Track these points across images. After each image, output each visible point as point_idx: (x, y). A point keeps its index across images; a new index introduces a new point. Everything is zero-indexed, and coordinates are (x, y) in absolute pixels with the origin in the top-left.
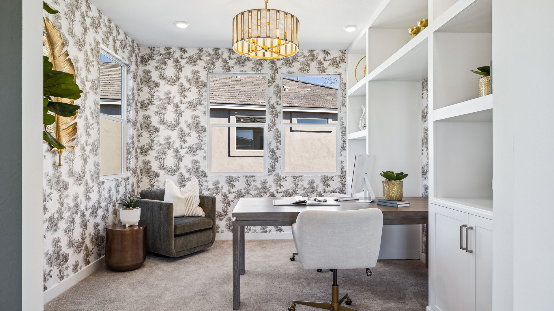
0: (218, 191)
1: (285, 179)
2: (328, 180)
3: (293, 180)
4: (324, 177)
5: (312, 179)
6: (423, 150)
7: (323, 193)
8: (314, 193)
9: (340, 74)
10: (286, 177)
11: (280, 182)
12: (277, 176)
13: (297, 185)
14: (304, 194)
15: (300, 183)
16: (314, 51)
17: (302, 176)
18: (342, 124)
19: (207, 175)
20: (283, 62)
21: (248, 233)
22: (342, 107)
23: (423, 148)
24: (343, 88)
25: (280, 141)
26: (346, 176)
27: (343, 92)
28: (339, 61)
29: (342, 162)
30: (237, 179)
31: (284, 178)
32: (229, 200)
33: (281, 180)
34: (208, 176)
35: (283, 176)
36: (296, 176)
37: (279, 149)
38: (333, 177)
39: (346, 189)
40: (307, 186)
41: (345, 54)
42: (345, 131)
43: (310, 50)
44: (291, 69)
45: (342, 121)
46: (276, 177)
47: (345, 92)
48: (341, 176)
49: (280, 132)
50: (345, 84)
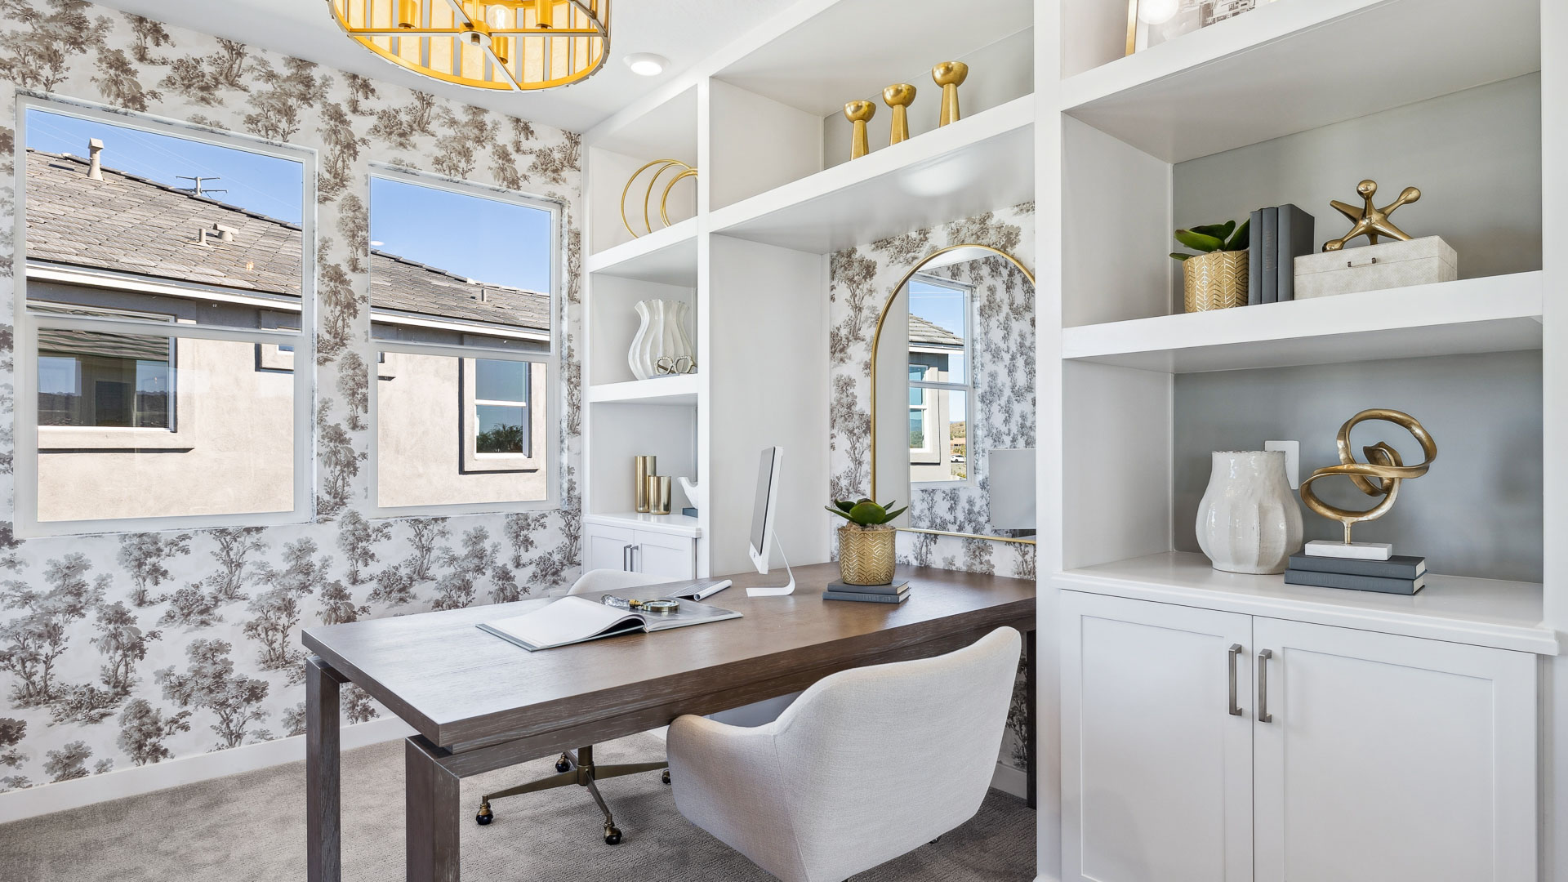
0: (82, 599)
1: (383, 532)
2: (530, 525)
3: (411, 533)
4: (515, 517)
5: (477, 525)
6: (833, 436)
7: (514, 569)
8: (484, 570)
9: (560, 204)
10: (387, 525)
11: (364, 544)
12: (354, 524)
13: (429, 550)
14: (452, 579)
15: (439, 542)
16: (485, 111)
17: (444, 519)
18: (570, 356)
19: (16, 536)
20: (376, 123)
21: (231, 749)
22: (570, 304)
23: (835, 431)
24: (571, 247)
25: (366, 400)
26: (580, 511)
27: (573, 259)
28: (562, 163)
29: (570, 471)
30: (179, 544)
31: (379, 530)
32: (141, 632)
33: (370, 536)
34: (24, 541)
35: (375, 524)
36: (422, 519)
37: (363, 428)
38: (543, 516)
39: (580, 549)
40: (461, 551)
41: (577, 143)
42: (579, 376)
43: (470, 107)
44: (406, 156)
45: (569, 347)
46: (351, 527)
47: (578, 259)
48: (565, 512)
49: (365, 366)
50: (577, 235)
